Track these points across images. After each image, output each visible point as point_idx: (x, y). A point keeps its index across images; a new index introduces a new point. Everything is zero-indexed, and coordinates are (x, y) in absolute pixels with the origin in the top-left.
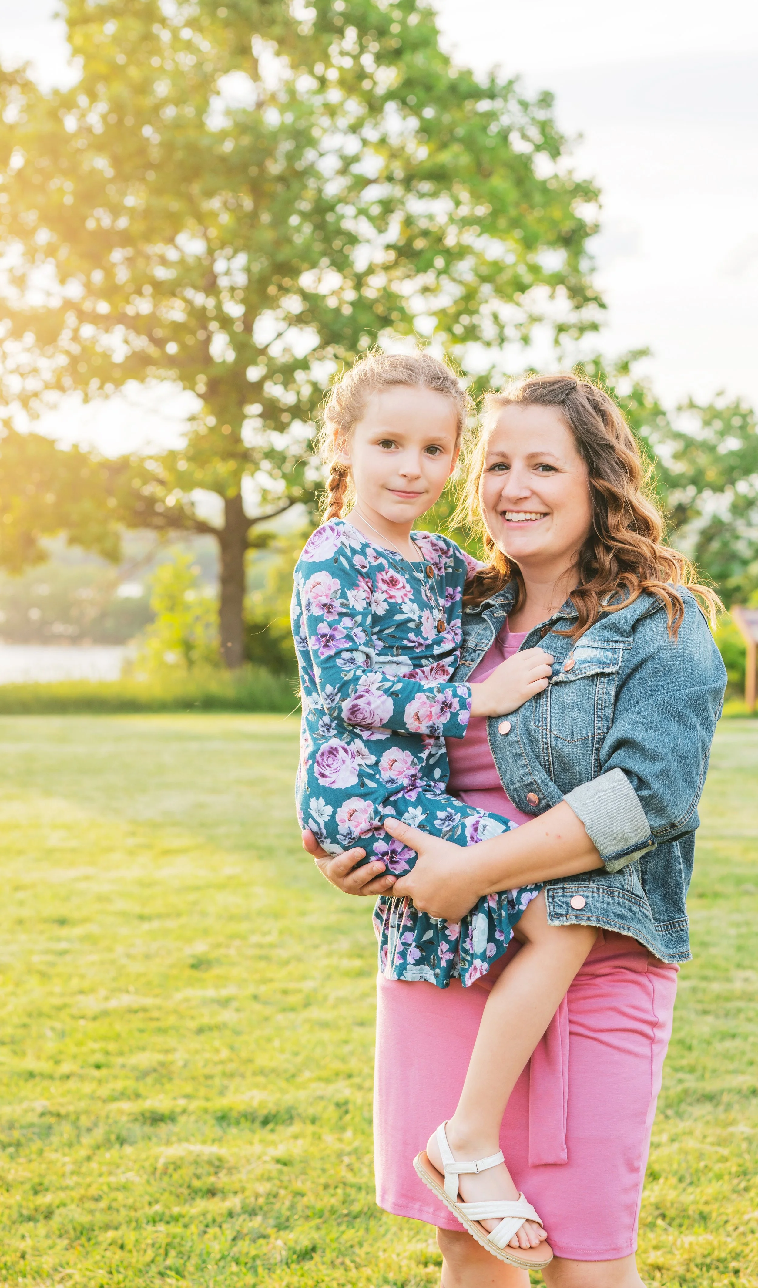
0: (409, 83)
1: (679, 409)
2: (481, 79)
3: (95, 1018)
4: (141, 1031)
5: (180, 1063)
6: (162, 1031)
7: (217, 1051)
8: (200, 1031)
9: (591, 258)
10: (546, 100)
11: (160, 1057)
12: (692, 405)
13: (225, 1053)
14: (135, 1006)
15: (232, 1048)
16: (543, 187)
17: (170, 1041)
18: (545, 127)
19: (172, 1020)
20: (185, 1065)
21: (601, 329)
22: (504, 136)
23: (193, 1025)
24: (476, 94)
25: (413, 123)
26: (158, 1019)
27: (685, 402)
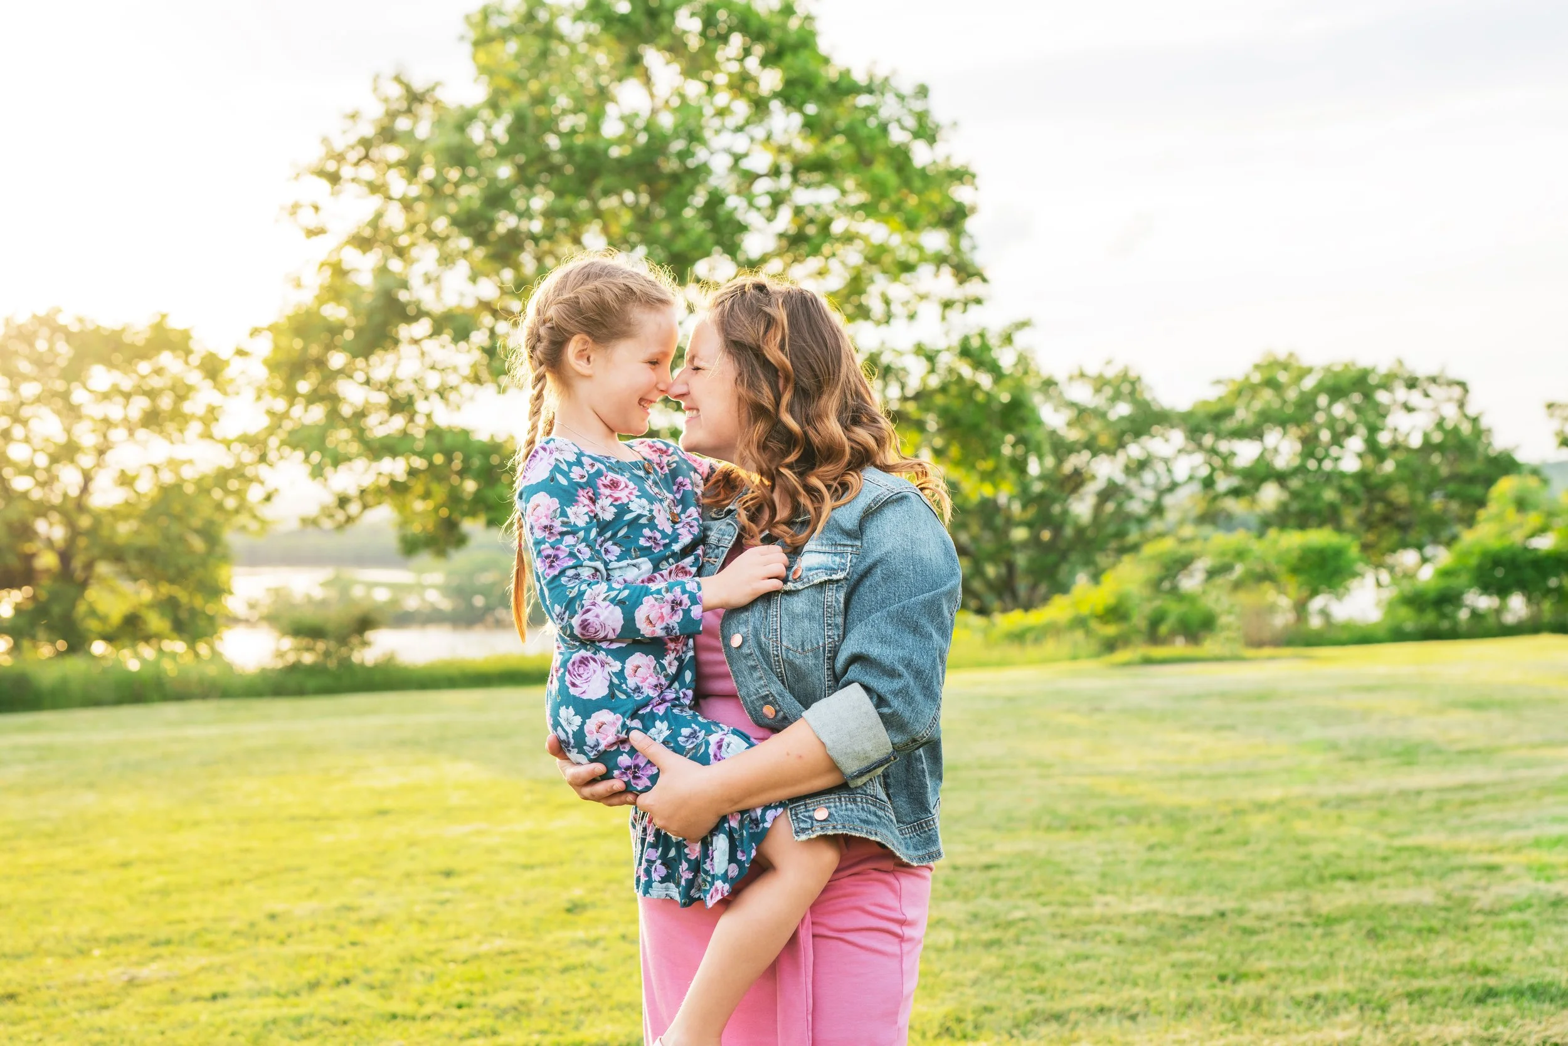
0: (789, 83)
1: (1071, 378)
2: (860, 76)
3: (465, 962)
4: (508, 972)
5: (540, 1001)
6: (529, 972)
7: (578, 988)
8: (565, 970)
9: (971, 237)
10: (923, 92)
11: (523, 996)
12: (1082, 375)
13: (585, 990)
14: (506, 949)
15: (593, 985)
16: (923, 173)
17: (534, 981)
18: (921, 117)
19: (539, 961)
20: (545, 1002)
21: (986, 304)
22: (884, 128)
23: (557, 964)
24: (855, 90)
25: (796, 119)
26: (526, 961)
27: (1076, 372)
